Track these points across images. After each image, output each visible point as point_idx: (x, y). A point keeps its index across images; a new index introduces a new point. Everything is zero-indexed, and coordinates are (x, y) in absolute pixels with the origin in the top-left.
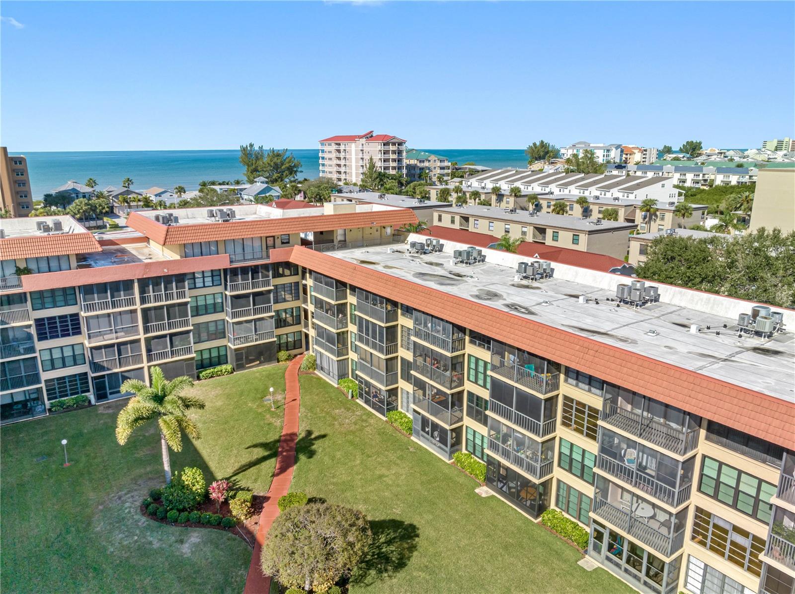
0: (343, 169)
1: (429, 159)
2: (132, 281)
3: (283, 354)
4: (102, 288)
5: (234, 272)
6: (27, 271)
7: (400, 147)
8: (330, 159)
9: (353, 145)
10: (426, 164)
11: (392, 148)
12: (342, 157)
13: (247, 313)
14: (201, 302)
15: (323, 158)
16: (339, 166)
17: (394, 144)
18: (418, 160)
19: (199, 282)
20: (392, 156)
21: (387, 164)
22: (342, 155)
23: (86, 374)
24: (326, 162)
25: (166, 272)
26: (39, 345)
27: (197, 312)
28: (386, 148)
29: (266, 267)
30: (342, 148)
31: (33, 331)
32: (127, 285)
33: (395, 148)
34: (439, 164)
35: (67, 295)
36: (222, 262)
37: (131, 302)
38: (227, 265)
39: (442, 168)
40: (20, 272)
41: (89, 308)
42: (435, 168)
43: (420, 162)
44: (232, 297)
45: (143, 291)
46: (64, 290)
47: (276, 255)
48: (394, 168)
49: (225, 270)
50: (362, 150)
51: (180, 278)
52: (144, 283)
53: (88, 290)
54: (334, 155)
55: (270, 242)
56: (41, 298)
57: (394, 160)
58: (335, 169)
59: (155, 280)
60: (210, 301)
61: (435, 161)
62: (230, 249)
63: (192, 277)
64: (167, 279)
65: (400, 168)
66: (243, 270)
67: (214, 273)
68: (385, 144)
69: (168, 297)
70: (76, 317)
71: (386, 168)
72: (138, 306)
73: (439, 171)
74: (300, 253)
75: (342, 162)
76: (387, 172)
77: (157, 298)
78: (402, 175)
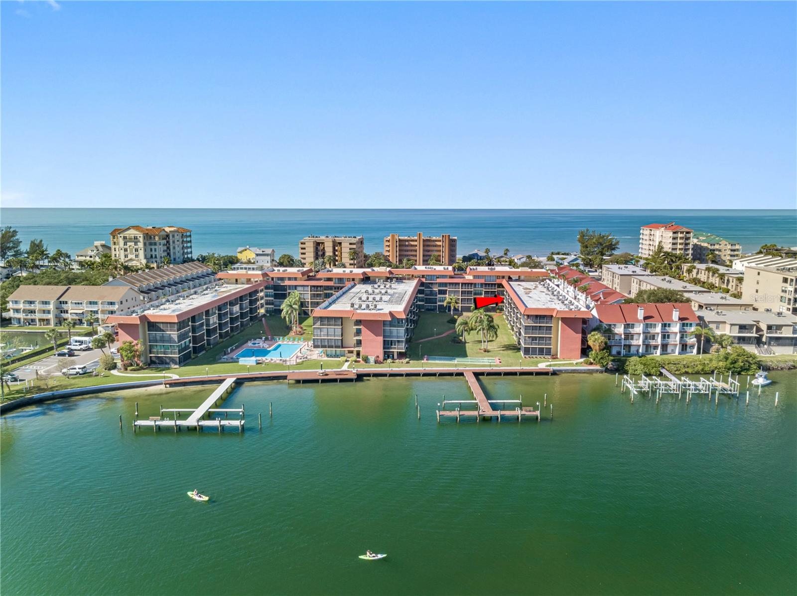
0: (651, 248)
1: (720, 243)
3: (498, 311)
4: (452, 284)
5: (486, 284)
6: (438, 278)
7: (687, 234)
8: (646, 240)
10: (717, 247)
11: (680, 235)
12: (652, 239)
14: (476, 291)
15: (642, 239)
16: (650, 245)
17: (682, 233)
18: (709, 244)
19: (477, 286)
20: (680, 241)
21: (675, 247)
24: (644, 242)
25: (468, 282)
26: (439, 296)
27: (475, 294)
28: (675, 235)
29: (495, 284)
30: (652, 233)
31: (437, 291)
32: (459, 284)
33: (681, 235)
34: (729, 247)
35: (445, 284)
36: (483, 281)
38: (484, 282)
39: (733, 250)
40: (437, 278)
41: (450, 288)
42: (725, 250)
43: (711, 245)
44: (485, 291)
45: (462, 286)
47: (498, 281)
48: (681, 249)
50: (662, 236)
51: (471, 284)
54: (647, 238)
55: (498, 277)
56: (441, 284)
57: (681, 244)
58: (647, 248)
59: (465, 284)
60: (479, 292)
61: (726, 245)
62: (486, 278)
63: (475, 284)
64: (468, 284)
65: (686, 250)
66: (489, 284)
67: (482, 284)
68: (674, 233)
69: (468, 289)
70: (446, 290)
71: (673, 249)
72: (460, 290)
73: (729, 252)
74: (504, 282)
75: (651, 243)
76: (674, 252)
77: (465, 288)
78: (688, 255)
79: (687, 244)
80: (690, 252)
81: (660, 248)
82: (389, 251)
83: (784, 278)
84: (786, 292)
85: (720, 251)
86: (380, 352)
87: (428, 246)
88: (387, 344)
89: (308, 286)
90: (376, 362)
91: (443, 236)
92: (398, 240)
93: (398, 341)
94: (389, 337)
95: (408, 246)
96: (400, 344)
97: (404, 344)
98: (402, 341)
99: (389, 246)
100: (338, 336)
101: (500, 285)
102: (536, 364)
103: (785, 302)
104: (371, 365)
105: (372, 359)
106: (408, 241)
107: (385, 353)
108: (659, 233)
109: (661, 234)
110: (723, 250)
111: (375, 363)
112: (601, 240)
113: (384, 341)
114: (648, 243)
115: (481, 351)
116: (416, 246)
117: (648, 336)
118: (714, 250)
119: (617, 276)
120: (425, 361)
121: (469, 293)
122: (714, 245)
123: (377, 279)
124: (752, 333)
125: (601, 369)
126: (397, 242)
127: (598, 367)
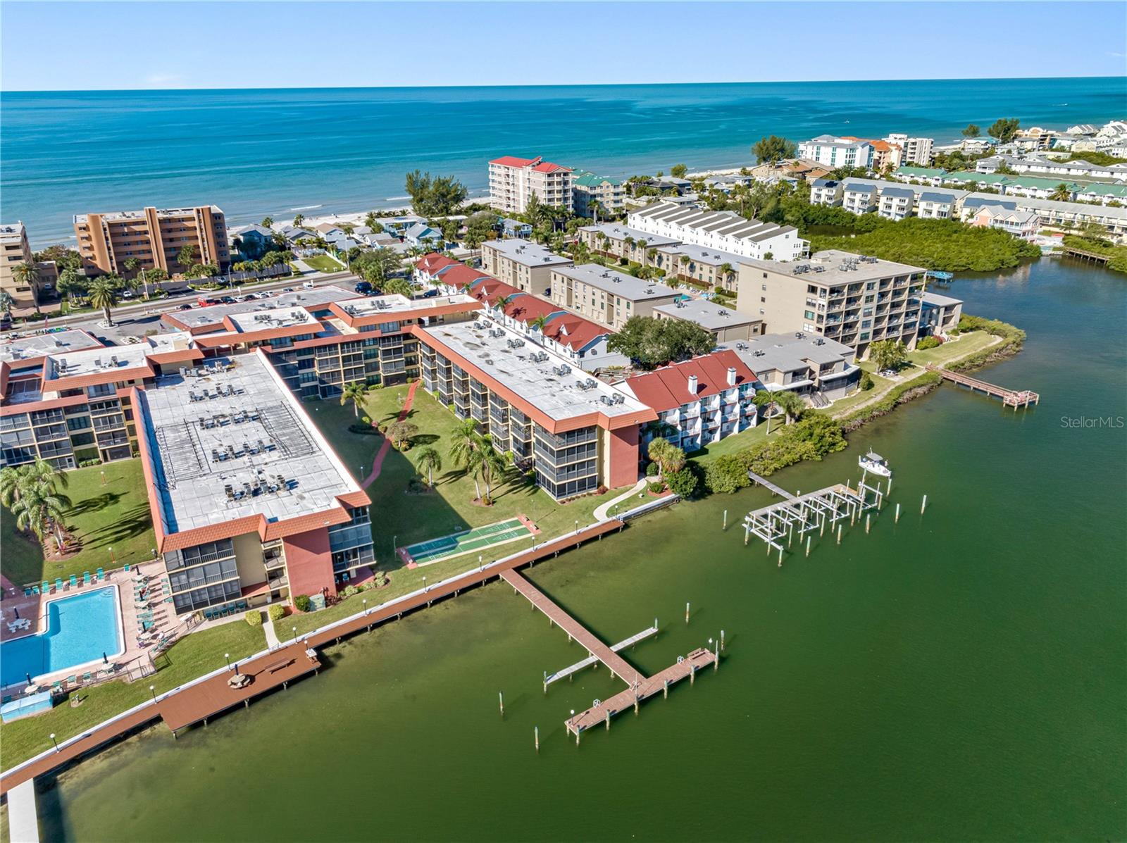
0: (511, 196)
1: (601, 185)
2: (337, 344)
3: (409, 379)
4: (324, 347)
5: (383, 338)
6: (296, 340)
7: (565, 177)
8: (500, 183)
9: (521, 172)
10: (598, 191)
11: (556, 179)
12: (510, 182)
13: (391, 359)
14: (368, 353)
15: (493, 181)
16: (508, 191)
17: (559, 175)
18: (588, 186)
19: (367, 344)
20: (557, 188)
21: (551, 196)
22: (511, 180)
23: (317, 386)
24: (496, 185)
25: (352, 339)
27: (366, 358)
28: (550, 179)
29: (399, 336)
30: (511, 173)
31: (298, 365)
32: (335, 345)
33: (558, 179)
34: (612, 190)
35: (310, 350)
36: (378, 334)
37: (337, 353)
38: (380, 335)
39: (616, 194)
40: (293, 340)
41: (319, 356)
42: (608, 194)
43: (591, 188)
44: (383, 350)
45: (342, 348)
46: (309, 348)
47: (404, 330)
48: (559, 200)
49: (380, 338)
50: (529, 179)
51: (358, 342)
52: (342, 344)
53: (319, 348)
54: (502, 179)
55: (402, 324)
56: (300, 352)
57: (559, 192)
59: (348, 343)
60: (372, 352)
61: (608, 187)
62: (382, 327)
63: (364, 341)
64: (353, 343)
65: (566, 199)
66: (388, 338)
67: (374, 339)
68: (549, 176)
69: (353, 351)
70: (313, 359)
71: (550, 200)
72: (340, 355)
73: (612, 197)
74: (415, 330)
75: (511, 188)
76: (551, 204)
77: (349, 351)
78: (568, 206)
79: (566, 191)
80: (571, 202)
81: (535, 199)
82: (91, 248)
83: (809, 286)
84: (814, 305)
85: (601, 196)
86: (330, 581)
87: (170, 231)
88: (339, 562)
89: (24, 414)
90: (328, 601)
91: (198, 211)
92: (106, 226)
93: (362, 549)
94: (341, 546)
95: (127, 234)
96: (364, 553)
97: (372, 550)
98: (368, 547)
99: (89, 238)
100: (231, 575)
101: (407, 336)
102: (588, 511)
103: (813, 319)
104: (322, 613)
105: (318, 600)
106: (126, 224)
107: (339, 577)
108: (524, 174)
109: (527, 176)
110: (605, 195)
111: (327, 606)
112: (441, 189)
113: (332, 555)
114: (505, 187)
115: (477, 504)
116: (146, 232)
117: (707, 418)
118: (594, 196)
119: (523, 268)
120: (411, 565)
121: (357, 357)
122: (595, 188)
123: (182, 371)
124: (804, 379)
125: (678, 496)
126: (105, 229)
127: (673, 496)
